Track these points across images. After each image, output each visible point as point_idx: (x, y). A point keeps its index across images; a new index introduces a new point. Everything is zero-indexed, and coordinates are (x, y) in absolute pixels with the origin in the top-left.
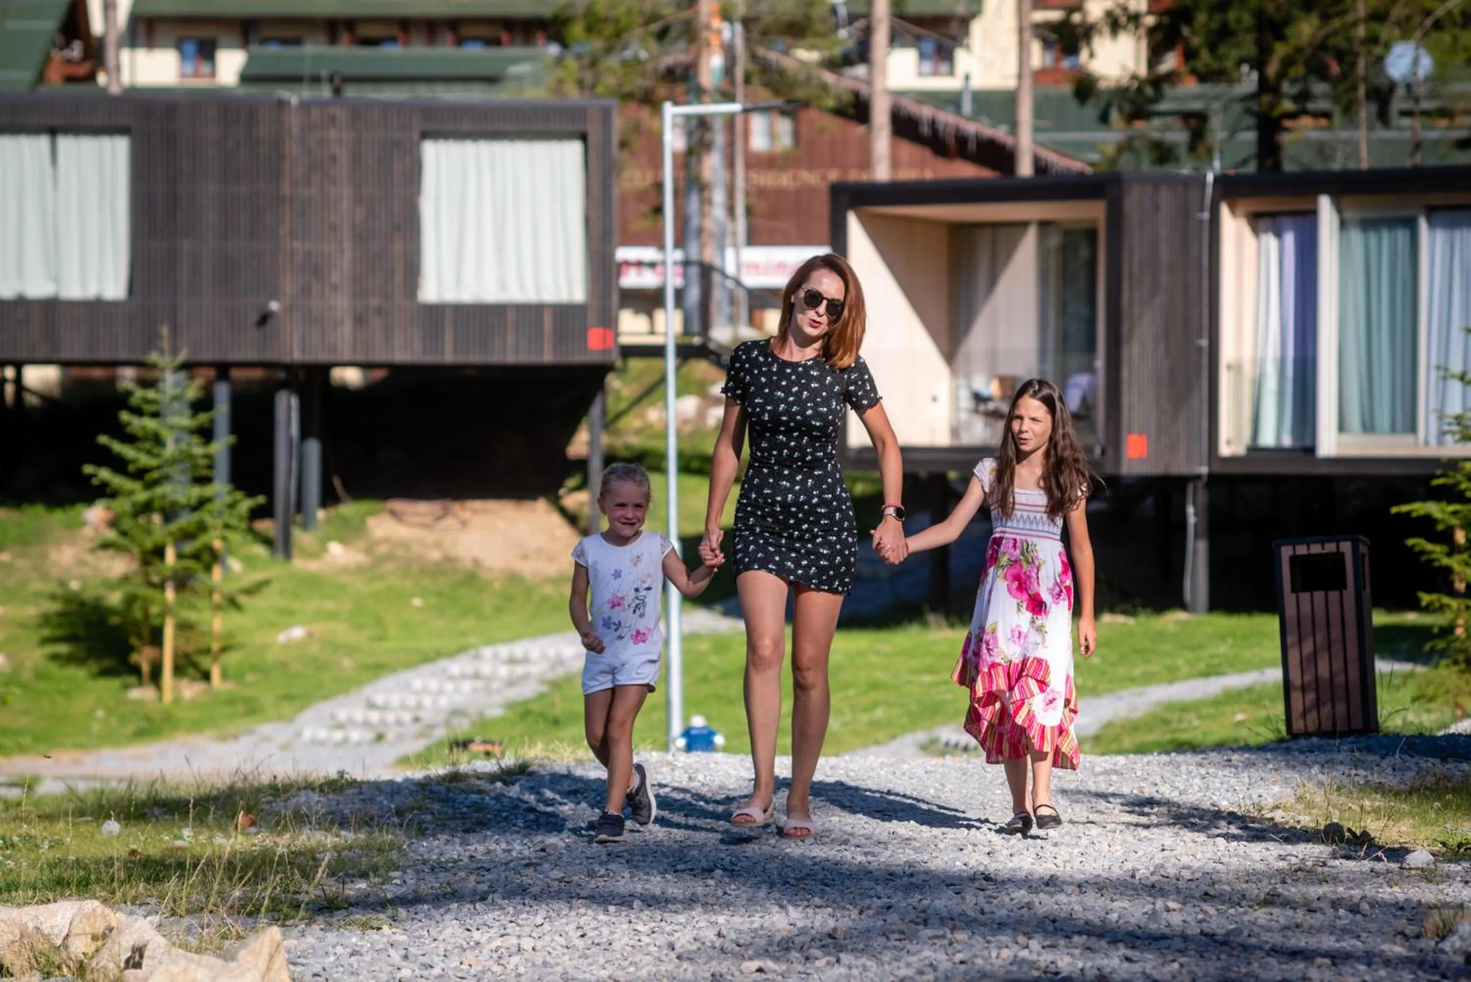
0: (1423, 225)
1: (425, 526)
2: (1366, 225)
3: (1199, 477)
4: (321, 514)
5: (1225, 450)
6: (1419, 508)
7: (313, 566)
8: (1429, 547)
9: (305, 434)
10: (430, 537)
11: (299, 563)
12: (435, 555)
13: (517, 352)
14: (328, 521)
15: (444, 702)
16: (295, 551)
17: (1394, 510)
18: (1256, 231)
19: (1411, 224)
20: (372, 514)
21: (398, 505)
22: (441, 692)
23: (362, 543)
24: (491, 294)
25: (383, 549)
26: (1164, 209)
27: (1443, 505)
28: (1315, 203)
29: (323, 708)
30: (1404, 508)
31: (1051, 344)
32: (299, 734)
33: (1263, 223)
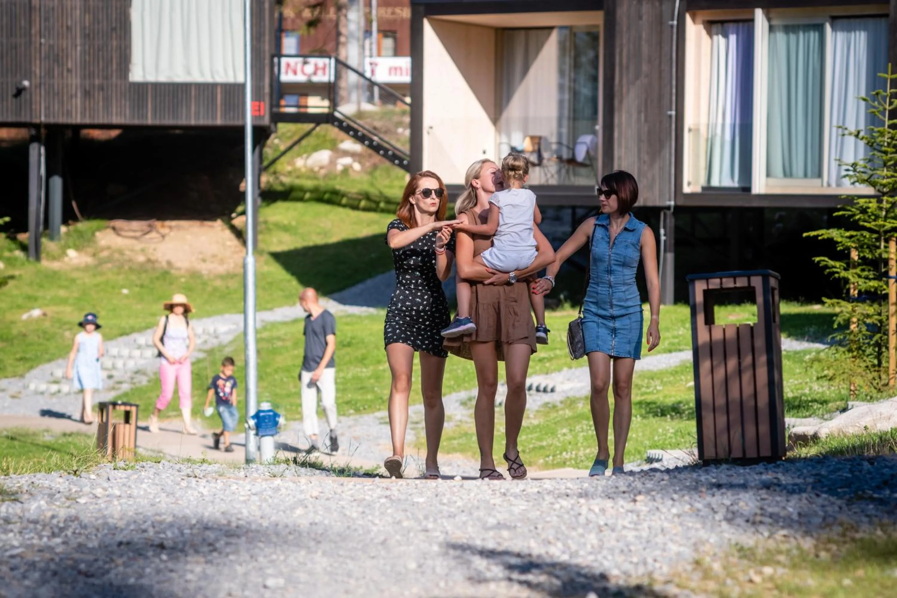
0: (828, 28)
1: (135, 238)
2: (788, 29)
3: (668, 208)
4: (63, 229)
5: (687, 189)
6: (824, 233)
7: (55, 265)
8: (831, 263)
9: (49, 174)
10: (138, 246)
11: (45, 264)
12: (141, 258)
13: (197, 117)
14: (68, 234)
15: (131, 365)
16: (43, 255)
17: (805, 235)
18: (710, 34)
19: (819, 28)
20: (99, 229)
21: (119, 223)
22: (130, 357)
23: (90, 250)
24: (180, 77)
25: (105, 254)
26: (645, 18)
27: (842, 231)
28: (753, 13)
29: (47, 367)
30: (812, 234)
31: (566, 113)
32: (26, 387)
33: (715, 28)
